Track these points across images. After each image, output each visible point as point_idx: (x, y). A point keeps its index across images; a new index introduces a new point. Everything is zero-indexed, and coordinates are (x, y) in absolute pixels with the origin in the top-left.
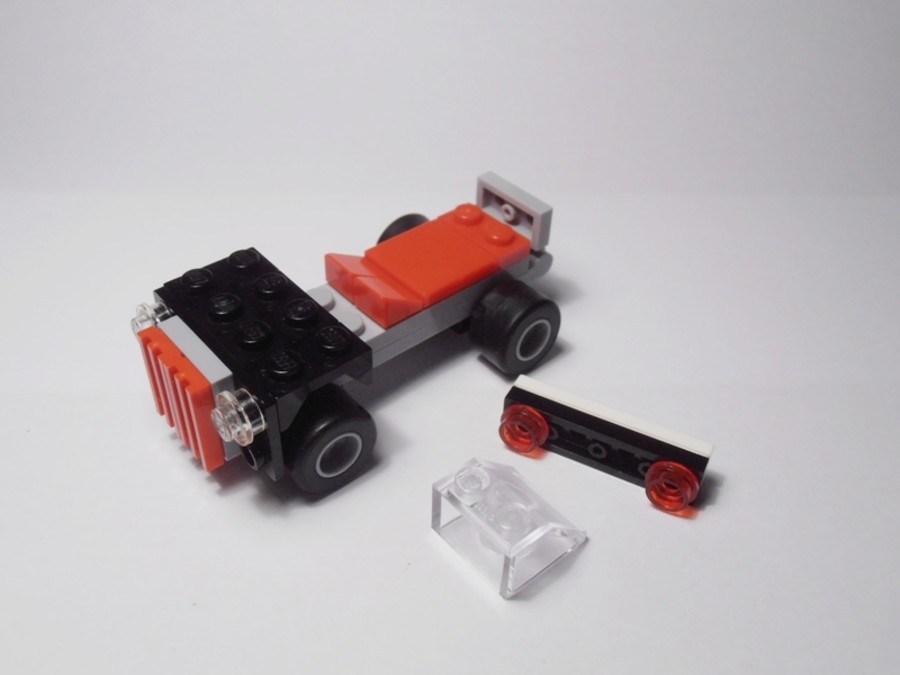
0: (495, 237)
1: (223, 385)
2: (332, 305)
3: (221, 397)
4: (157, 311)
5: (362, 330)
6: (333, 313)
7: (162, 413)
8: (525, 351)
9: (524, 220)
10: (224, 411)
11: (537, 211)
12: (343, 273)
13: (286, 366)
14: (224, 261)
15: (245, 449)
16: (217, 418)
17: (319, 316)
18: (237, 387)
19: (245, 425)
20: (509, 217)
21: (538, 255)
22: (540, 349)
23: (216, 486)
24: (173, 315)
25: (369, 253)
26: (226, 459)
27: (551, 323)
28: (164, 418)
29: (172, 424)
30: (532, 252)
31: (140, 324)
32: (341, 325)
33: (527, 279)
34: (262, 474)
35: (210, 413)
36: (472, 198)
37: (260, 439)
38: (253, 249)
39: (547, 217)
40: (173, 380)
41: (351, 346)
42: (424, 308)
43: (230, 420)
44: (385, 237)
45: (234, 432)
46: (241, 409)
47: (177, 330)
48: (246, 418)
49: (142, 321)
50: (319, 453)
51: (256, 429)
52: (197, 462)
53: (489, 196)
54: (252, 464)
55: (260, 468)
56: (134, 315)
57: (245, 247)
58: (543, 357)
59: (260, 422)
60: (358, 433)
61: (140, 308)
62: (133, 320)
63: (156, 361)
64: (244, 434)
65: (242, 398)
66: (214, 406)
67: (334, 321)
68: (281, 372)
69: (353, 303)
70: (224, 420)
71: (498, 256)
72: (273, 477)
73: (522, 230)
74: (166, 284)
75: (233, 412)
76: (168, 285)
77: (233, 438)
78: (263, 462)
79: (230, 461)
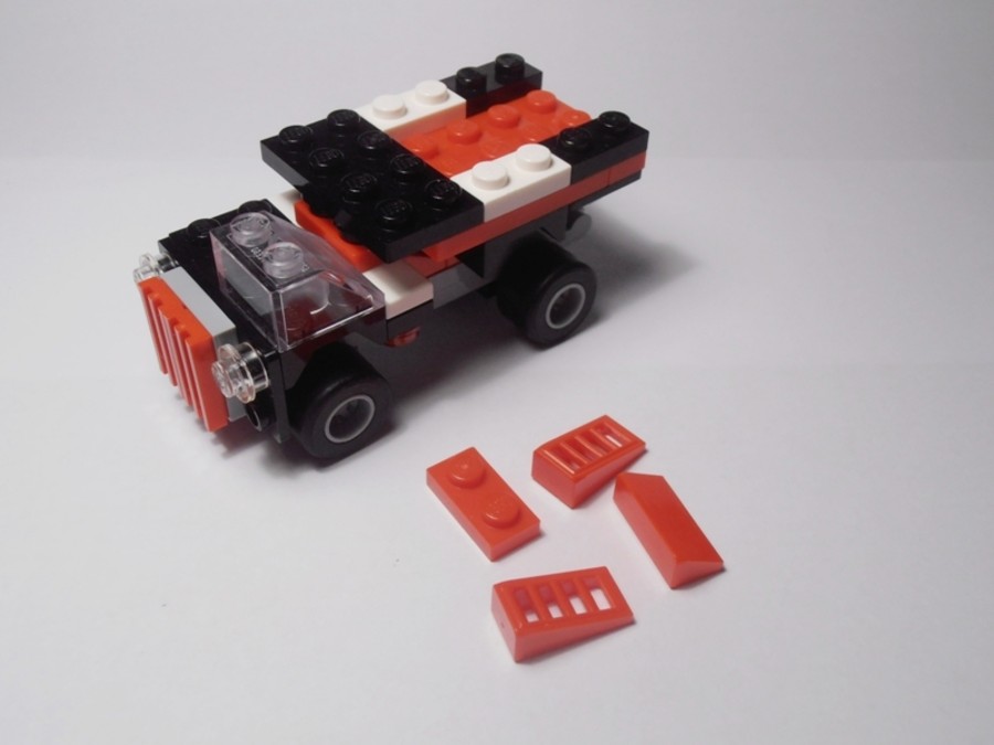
1: (225, 337)
3: (222, 350)
4: (161, 263)
7: (165, 372)
10: (225, 366)
15: (248, 407)
16: (219, 374)
18: (240, 341)
19: (247, 381)
22: (573, 317)
23: (221, 448)
24: (177, 266)
26: (231, 420)
27: (586, 289)
28: (167, 377)
29: (175, 383)
31: (142, 276)
34: (267, 435)
35: (210, 367)
37: (262, 395)
38: (266, 200)
40: (173, 332)
43: (230, 374)
45: (235, 388)
46: (243, 364)
47: (181, 282)
48: (249, 374)
49: (145, 273)
50: (328, 416)
51: (259, 385)
52: (201, 422)
54: (256, 424)
55: (264, 428)
56: (138, 266)
57: (258, 198)
58: (576, 326)
59: (263, 377)
60: (368, 395)
61: (144, 259)
62: (136, 271)
63: (157, 313)
64: (245, 389)
65: (244, 352)
66: (216, 360)
70: (224, 374)
72: (279, 441)
74: (172, 235)
75: (235, 366)
76: (174, 236)
77: (234, 394)
78: (267, 421)
79: (235, 423)
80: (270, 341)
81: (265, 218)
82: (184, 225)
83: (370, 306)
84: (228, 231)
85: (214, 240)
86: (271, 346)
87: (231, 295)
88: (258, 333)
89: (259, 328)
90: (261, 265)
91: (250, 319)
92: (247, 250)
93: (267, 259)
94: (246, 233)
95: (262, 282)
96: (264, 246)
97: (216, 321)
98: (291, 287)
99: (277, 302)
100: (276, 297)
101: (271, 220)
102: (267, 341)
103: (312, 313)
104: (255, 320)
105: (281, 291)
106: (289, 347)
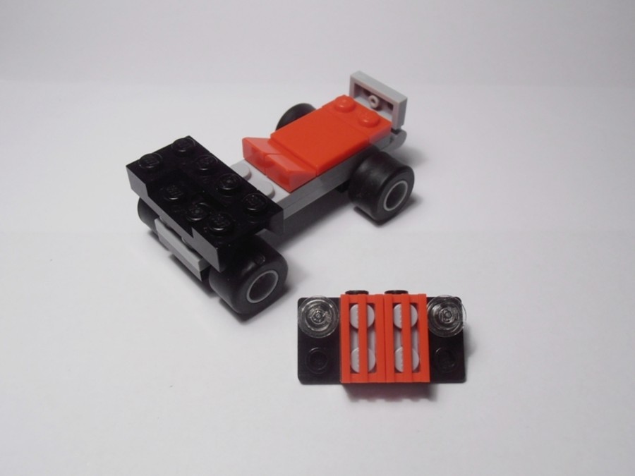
0: (366, 121)
2: (250, 176)
5: (273, 194)
6: (251, 182)
8: (390, 204)
9: (385, 107)
11: (396, 100)
12: (255, 150)
13: (223, 225)
14: (169, 146)
17: (242, 186)
20: (374, 105)
21: (397, 132)
22: (400, 202)
25: (272, 135)
27: (408, 183)
30: (393, 130)
32: (259, 192)
33: (388, 150)
36: (346, 90)
38: (189, 137)
39: (403, 105)
41: (267, 207)
42: (317, 176)
44: (282, 124)
50: (249, 286)
53: (359, 89)
58: (402, 207)
60: (275, 270)
67: (253, 189)
68: (219, 229)
69: (265, 174)
71: (370, 135)
73: (384, 114)
82: (137, 158)
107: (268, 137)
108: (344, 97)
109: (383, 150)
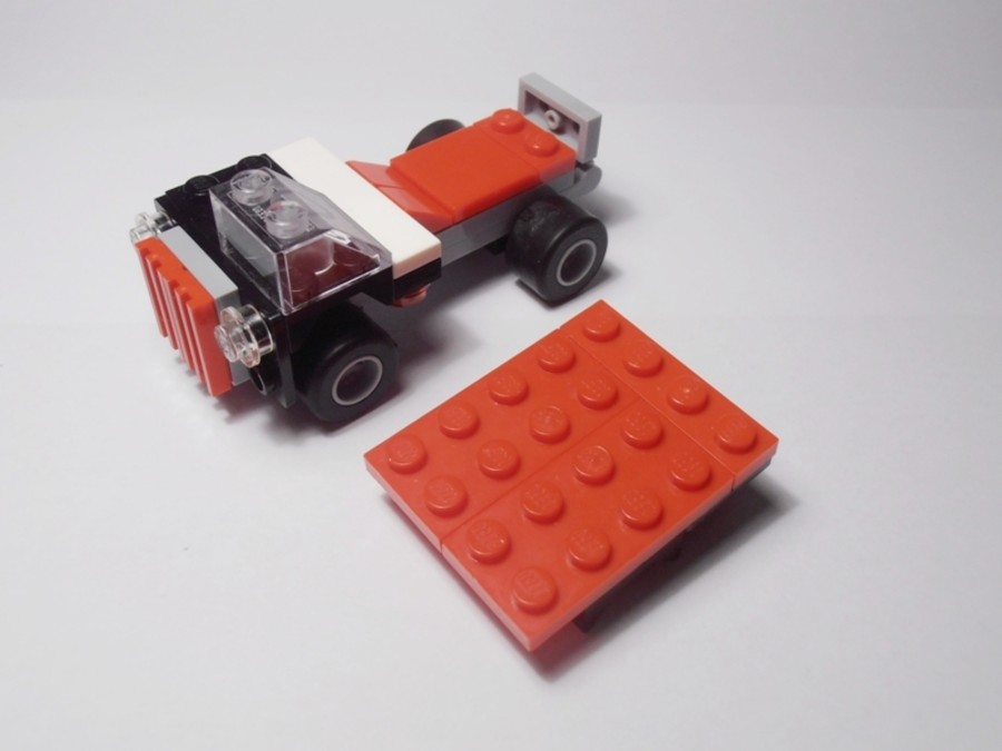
0: (536, 147)
1: (228, 300)
3: (225, 313)
4: (158, 222)
7: (165, 334)
8: (567, 275)
9: (570, 129)
10: (228, 330)
11: (584, 118)
14: (232, 168)
15: (253, 371)
16: (222, 337)
18: (243, 303)
19: (251, 345)
20: (554, 125)
21: (584, 168)
22: (584, 274)
23: (224, 413)
24: (175, 225)
25: (396, 162)
26: (234, 384)
27: (597, 244)
28: (168, 340)
29: (176, 347)
30: (578, 165)
31: (139, 236)
33: (572, 195)
34: (272, 399)
35: (213, 330)
36: (513, 102)
37: (266, 358)
38: (265, 155)
39: (595, 125)
40: (173, 294)
42: (454, 224)
43: (234, 338)
44: (415, 144)
45: (239, 352)
46: (247, 327)
47: (179, 242)
48: (253, 337)
49: (142, 233)
50: (335, 378)
51: (263, 349)
52: (203, 386)
53: (532, 101)
54: (261, 389)
55: (269, 393)
56: (134, 226)
57: (258, 153)
58: (588, 283)
59: (268, 341)
60: (380, 359)
61: (140, 218)
62: (132, 231)
63: (156, 274)
64: (249, 353)
65: (248, 314)
66: (218, 323)
70: (228, 338)
71: (536, 167)
72: (284, 404)
73: (568, 140)
74: (169, 193)
75: (238, 330)
76: (170, 193)
77: (238, 358)
78: (272, 386)
79: (238, 386)
80: (274, 302)
81: (267, 175)
82: (182, 182)
83: (377, 266)
84: (228, 189)
85: (213, 198)
86: (276, 308)
87: (231, 255)
88: (262, 294)
89: (262, 290)
90: (263, 224)
91: (253, 281)
92: (249, 209)
93: (270, 218)
94: (247, 191)
95: (266, 242)
96: (266, 205)
97: (218, 284)
98: (296, 247)
99: (281, 263)
100: (280, 257)
101: (273, 177)
102: (270, 303)
103: (317, 273)
104: (257, 280)
105: (286, 252)
106: (294, 310)
107: (388, 164)
108: (509, 112)
109: (563, 194)
